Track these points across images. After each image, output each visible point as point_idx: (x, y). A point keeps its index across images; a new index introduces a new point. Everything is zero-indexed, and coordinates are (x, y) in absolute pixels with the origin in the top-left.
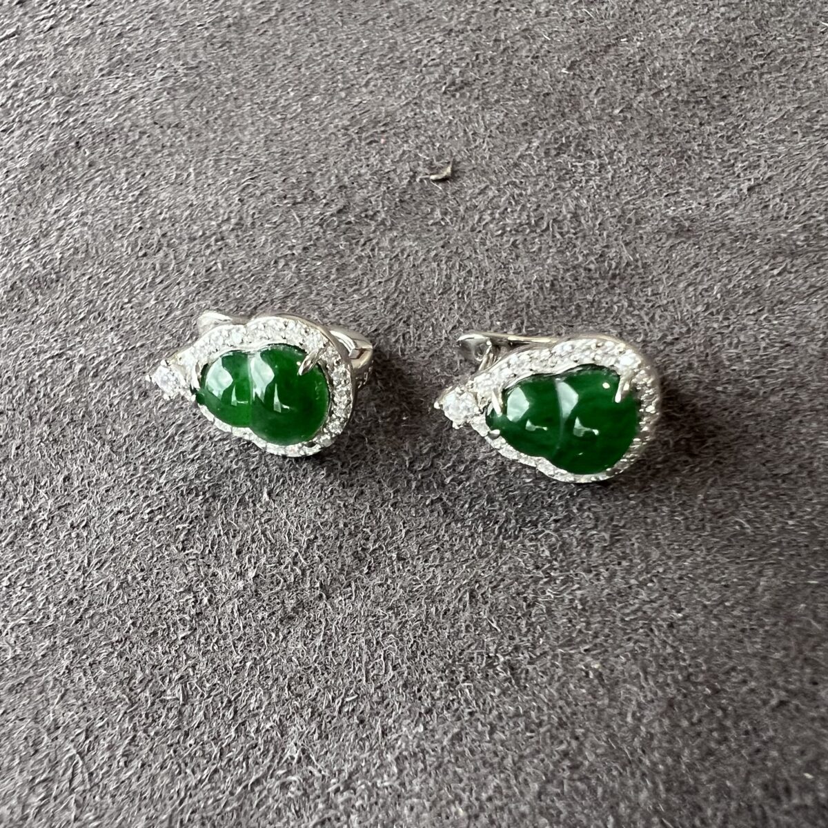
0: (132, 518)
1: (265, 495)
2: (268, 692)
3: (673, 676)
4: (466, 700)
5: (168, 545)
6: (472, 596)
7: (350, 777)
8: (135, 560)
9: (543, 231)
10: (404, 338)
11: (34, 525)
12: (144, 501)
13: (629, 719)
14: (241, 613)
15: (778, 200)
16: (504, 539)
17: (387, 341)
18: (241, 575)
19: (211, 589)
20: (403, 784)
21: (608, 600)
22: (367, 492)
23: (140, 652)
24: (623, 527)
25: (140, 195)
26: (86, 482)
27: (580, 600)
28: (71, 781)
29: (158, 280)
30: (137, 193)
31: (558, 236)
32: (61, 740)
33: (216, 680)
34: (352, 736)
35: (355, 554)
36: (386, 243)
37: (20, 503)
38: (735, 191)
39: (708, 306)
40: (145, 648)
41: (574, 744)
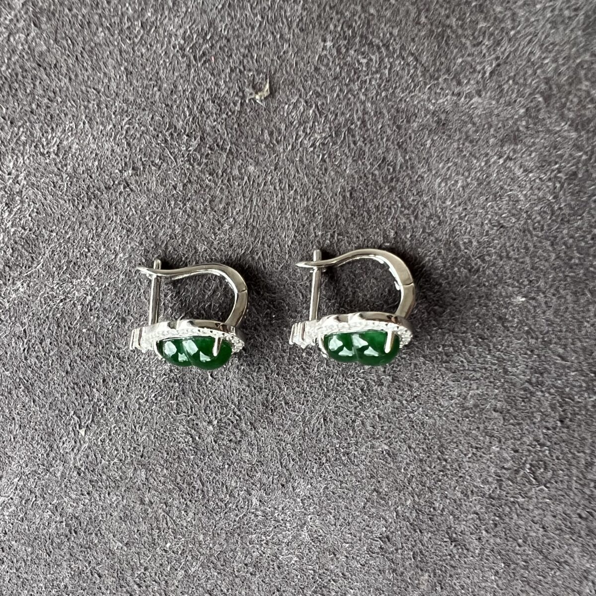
0: (147, 401)
1: (210, 377)
2: (238, 477)
3: (423, 448)
4: (328, 472)
5: (170, 412)
6: (325, 420)
7: (283, 509)
8: (156, 423)
9: (342, 142)
10: (263, 255)
11: (99, 410)
12: (149, 390)
13: (403, 471)
14: (216, 442)
15: (511, 82)
16: (338, 386)
17: (253, 259)
18: (210, 422)
19: (198, 432)
20: (305, 509)
21: (392, 413)
22: (262, 367)
23: (175, 466)
24: (400, 371)
25: (58, 149)
26: (115, 381)
27: (378, 415)
28: (167, 524)
29: (100, 230)
30: (55, 148)
31: (352, 146)
32: (155, 509)
33: (214, 475)
34: (280, 492)
35: (263, 404)
36: (236, 172)
37: (86, 397)
38: (480, 76)
39: (453, 199)
40: (177, 464)
41: (378, 485)
